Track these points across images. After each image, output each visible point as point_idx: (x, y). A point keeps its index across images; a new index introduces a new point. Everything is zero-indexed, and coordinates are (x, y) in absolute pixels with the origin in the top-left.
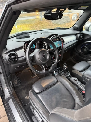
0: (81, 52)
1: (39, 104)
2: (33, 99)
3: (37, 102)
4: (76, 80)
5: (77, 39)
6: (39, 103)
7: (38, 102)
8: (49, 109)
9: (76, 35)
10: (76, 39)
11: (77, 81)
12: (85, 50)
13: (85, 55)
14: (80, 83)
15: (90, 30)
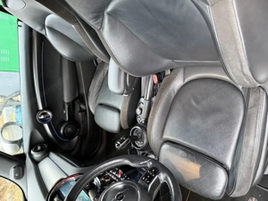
0: (76, 138)
1: (248, 142)
2: (251, 168)
3: (249, 152)
4: (141, 109)
5: (48, 156)
6: (247, 146)
7: (244, 149)
8: (239, 118)
9: (36, 163)
10: (47, 159)
11: (142, 106)
12: (69, 130)
13: (82, 126)
14: (142, 100)
15: (20, 138)
